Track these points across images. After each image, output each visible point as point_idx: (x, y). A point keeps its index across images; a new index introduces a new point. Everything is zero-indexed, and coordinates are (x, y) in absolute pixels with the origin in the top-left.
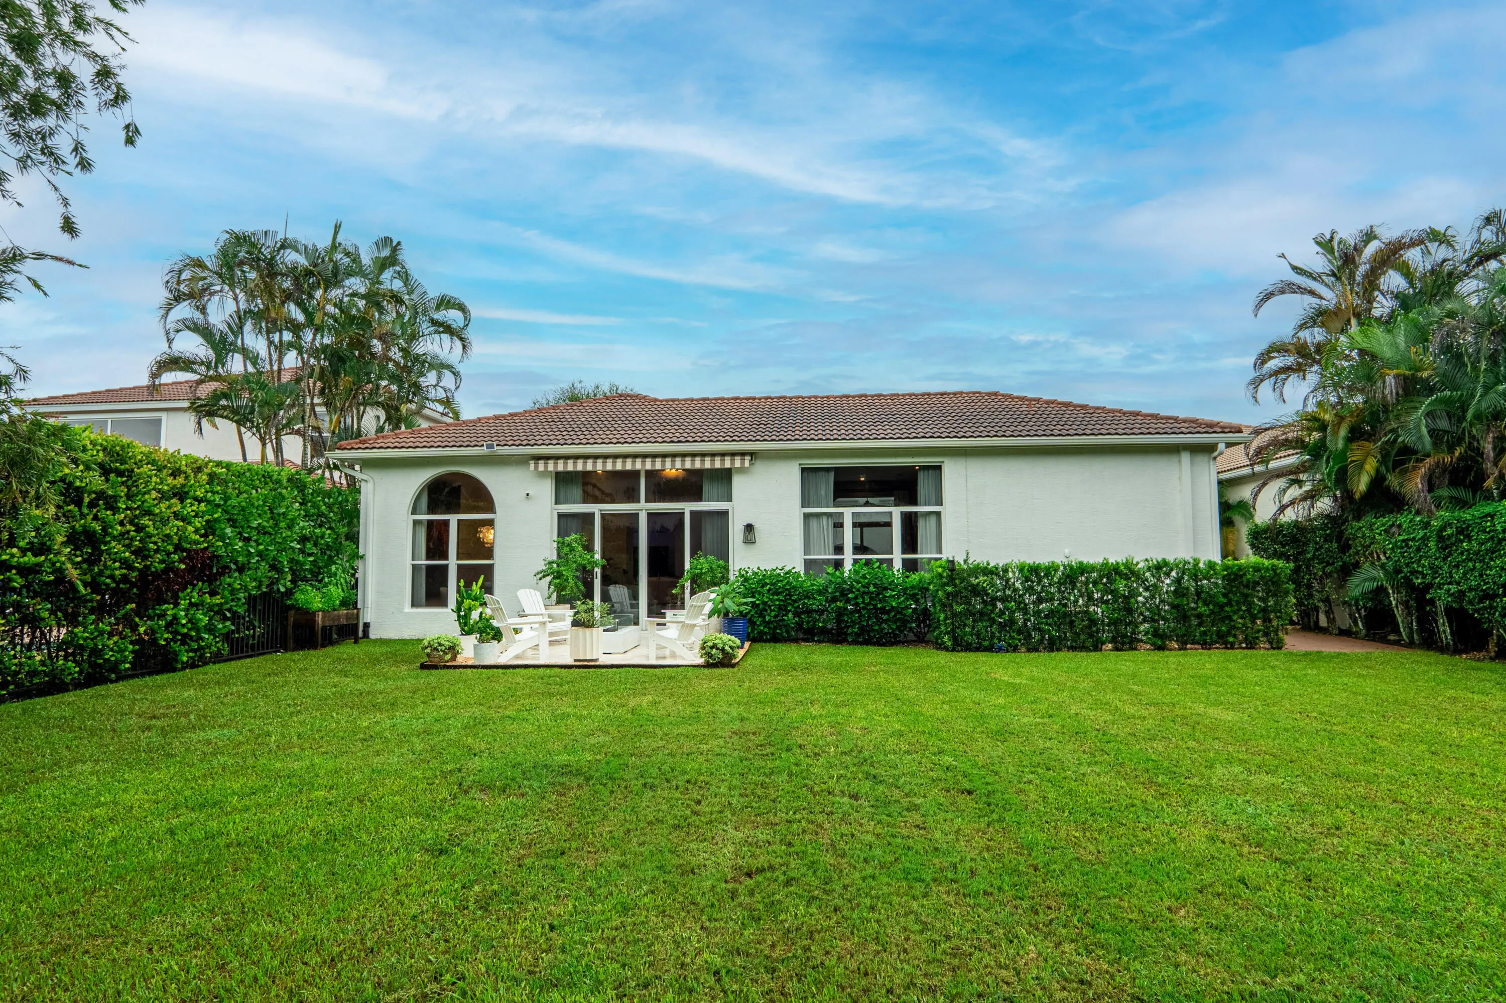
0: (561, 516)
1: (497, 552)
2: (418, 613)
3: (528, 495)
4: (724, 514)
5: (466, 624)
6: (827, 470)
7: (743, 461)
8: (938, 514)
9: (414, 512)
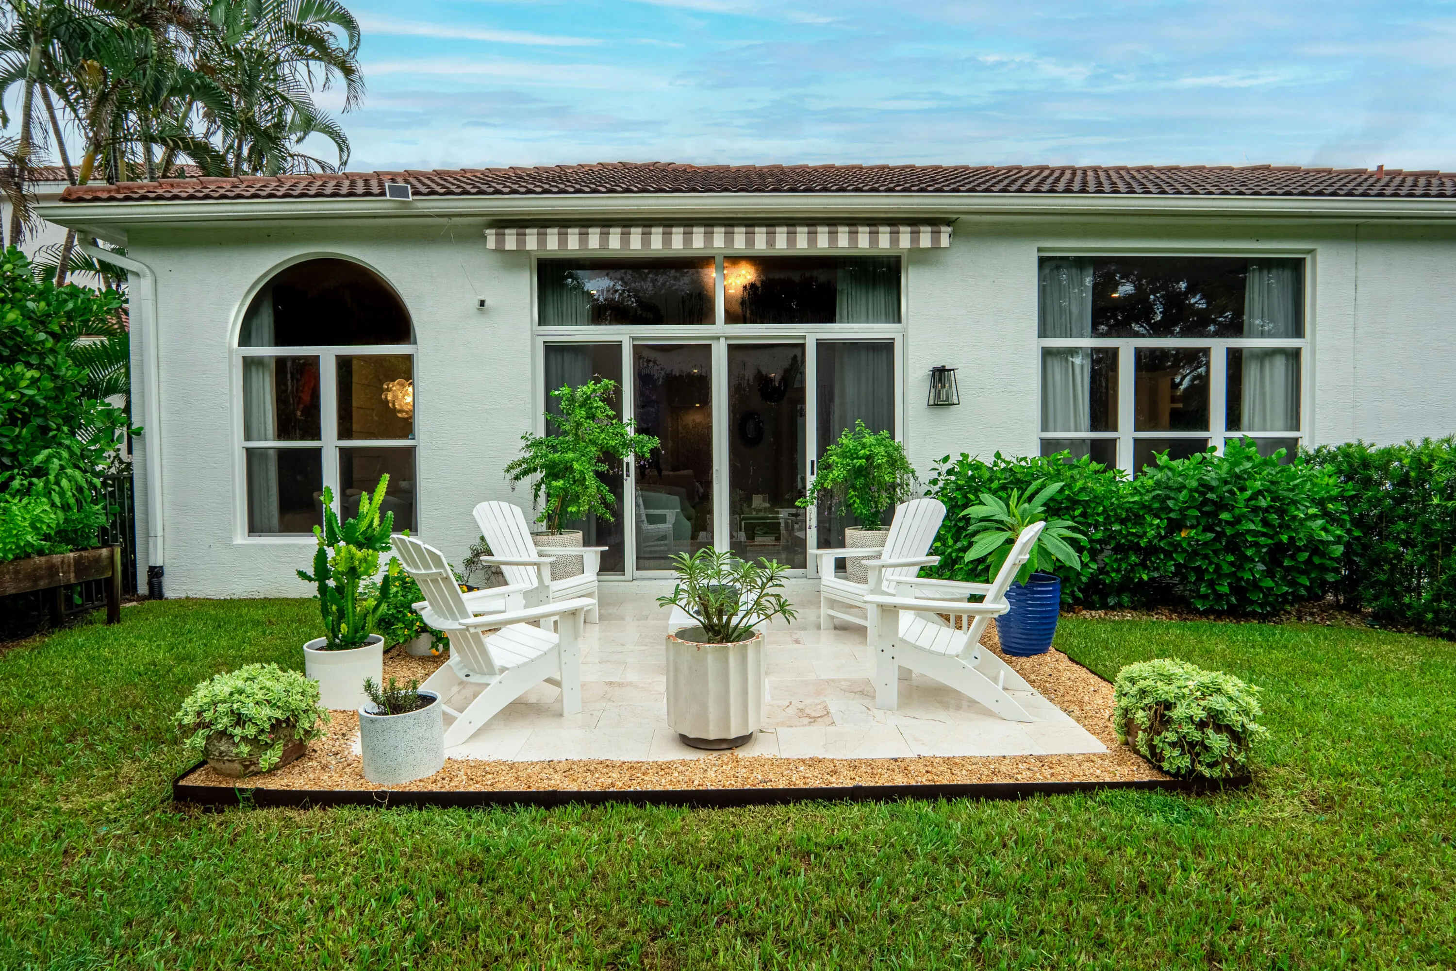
0: (552, 350)
1: (421, 424)
2: (264, 546)
3: (482, 303)
4: (885, 348)
5: (341, 614)
6: (1080, 263)
7: (936, 234)
8: (1295, 355)
9: (245, 339)
